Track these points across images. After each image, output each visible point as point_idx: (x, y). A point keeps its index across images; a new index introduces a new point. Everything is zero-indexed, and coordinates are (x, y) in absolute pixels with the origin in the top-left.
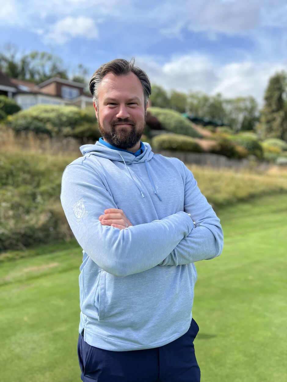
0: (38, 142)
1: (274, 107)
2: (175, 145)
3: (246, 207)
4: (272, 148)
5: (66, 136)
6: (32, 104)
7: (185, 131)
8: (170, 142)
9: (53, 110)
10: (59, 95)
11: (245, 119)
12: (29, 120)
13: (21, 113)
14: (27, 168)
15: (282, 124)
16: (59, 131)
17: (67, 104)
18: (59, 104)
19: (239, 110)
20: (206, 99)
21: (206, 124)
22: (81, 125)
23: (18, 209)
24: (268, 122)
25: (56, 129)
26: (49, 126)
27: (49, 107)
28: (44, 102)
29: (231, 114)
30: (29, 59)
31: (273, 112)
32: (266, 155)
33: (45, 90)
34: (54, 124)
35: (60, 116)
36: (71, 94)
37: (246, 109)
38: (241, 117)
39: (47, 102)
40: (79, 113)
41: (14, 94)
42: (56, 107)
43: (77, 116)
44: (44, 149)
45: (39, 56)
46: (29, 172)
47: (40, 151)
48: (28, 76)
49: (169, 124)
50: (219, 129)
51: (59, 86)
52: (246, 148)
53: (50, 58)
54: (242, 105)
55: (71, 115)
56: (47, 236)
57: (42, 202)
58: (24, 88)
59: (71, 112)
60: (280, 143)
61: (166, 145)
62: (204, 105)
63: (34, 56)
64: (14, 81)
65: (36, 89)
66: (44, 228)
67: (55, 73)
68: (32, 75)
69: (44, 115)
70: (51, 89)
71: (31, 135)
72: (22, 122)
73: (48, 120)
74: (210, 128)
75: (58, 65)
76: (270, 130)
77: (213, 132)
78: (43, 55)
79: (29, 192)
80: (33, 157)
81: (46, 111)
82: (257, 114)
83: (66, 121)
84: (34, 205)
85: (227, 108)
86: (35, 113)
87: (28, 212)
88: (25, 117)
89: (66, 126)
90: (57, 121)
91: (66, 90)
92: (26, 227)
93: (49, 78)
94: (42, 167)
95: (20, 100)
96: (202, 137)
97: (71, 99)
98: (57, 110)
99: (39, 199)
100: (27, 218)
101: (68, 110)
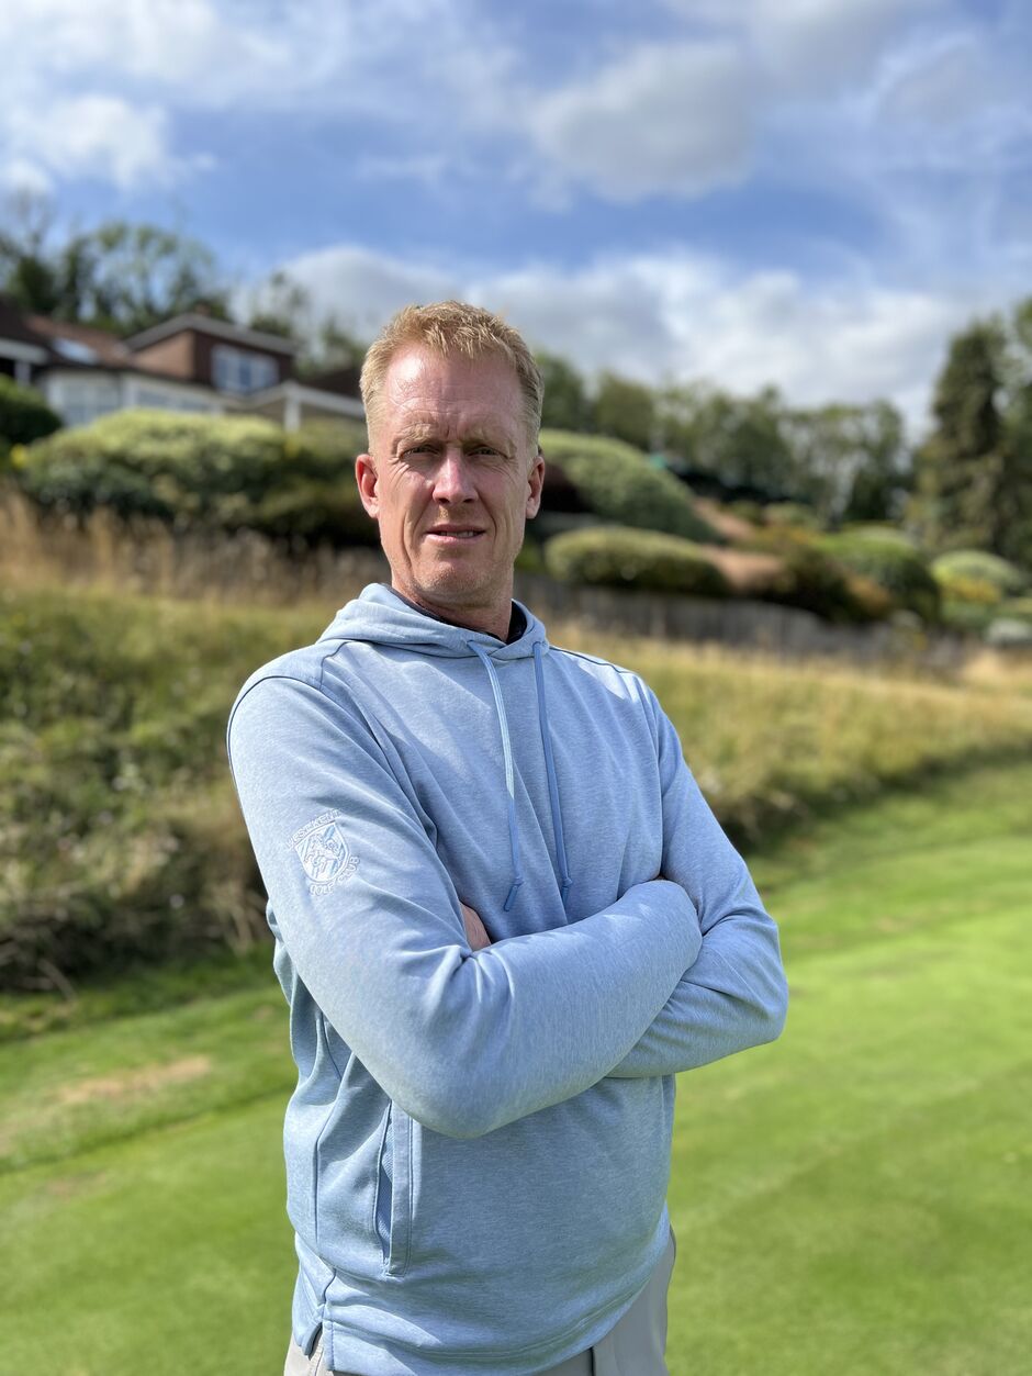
0: (127, 548)
1: (967, 439)
2: (629, 572)
3: (913, 810)
4: (968, 586)
5: (231, 529)
6: (103, 409)
7: (667, 520)
8: (612, 557)
9: (181, 432)
10: (202, 376)
11: (860, 479)
12: (94, 465)
13: (60, 440)
14: (82, 652)
15: (995, 501)
16: (205, 509)
17: (231, 411)
18: (204, 409)
19: (842, 446)
20: (722, 407)
21: (729, 496)
22: (286, 487)
23: (46, 819)
24: (948, 492)
25: (192, 501)
26: (165, 491)
27: (167, 418)
28: (145, 400)
29: (809, 459)
30: (94, 250)
31: (963, 456)
32: (951, 609)
33: (151, 360)
34: (185, 483)
35: (206, 453)
36: (245, 376)
37: (864, 445)
38: (844, 471)
39: (160, 402)
40: (279, 446)
41: (39, 372)
42: (190, 419)
43: (270, 456)
44: (149, 578)
45: (132, 241)
46: (89, 667)
47: (134, 583)
48: (88, 310)
49: (608, 492)
50: (778, 514)
51: (204, 345)
52: (882, 584)
53: (169, 248)
54: (848, 429)
55: (248, 451)
56: (160, 930)
57: (139, 787)
58: (76, 350)
59: (250, 440)
60: (996, 568)
61: (598, 569)
62: (717, 428)
63: (112, 240)
64: (39, 324)
65: (119, 353)
66: (149, 898)
67: (186, 300)
68: (104, 306)
69: (148, 449)
70: (175, 355)
71: (100, 523)
72: (65, 471)
73: (165, 467)
74: (746, 507)
75: (200, 271)
76: (954, 520)
77: (759, 522)
78: (146, 237)
79: (89, 746)
80: (104, 606)
81: (156, 434)
82: (902, 462)
83: (232, 473)
84: (111, 801)
85: (799, 439)
86: (113, 442)
87: (84, 830)
88: (76, 454)
89: (231, 491)
90: (196, 472)
91: (228, 361)
92: (74, 896)
93: (168, 316)
94: (140, 645)
95: (58, 393)
96: (723, 542)
97: (249, 393)
98: (198, 434)
99: (129, 774)
100: (79, 854)
101: (236, 431)
